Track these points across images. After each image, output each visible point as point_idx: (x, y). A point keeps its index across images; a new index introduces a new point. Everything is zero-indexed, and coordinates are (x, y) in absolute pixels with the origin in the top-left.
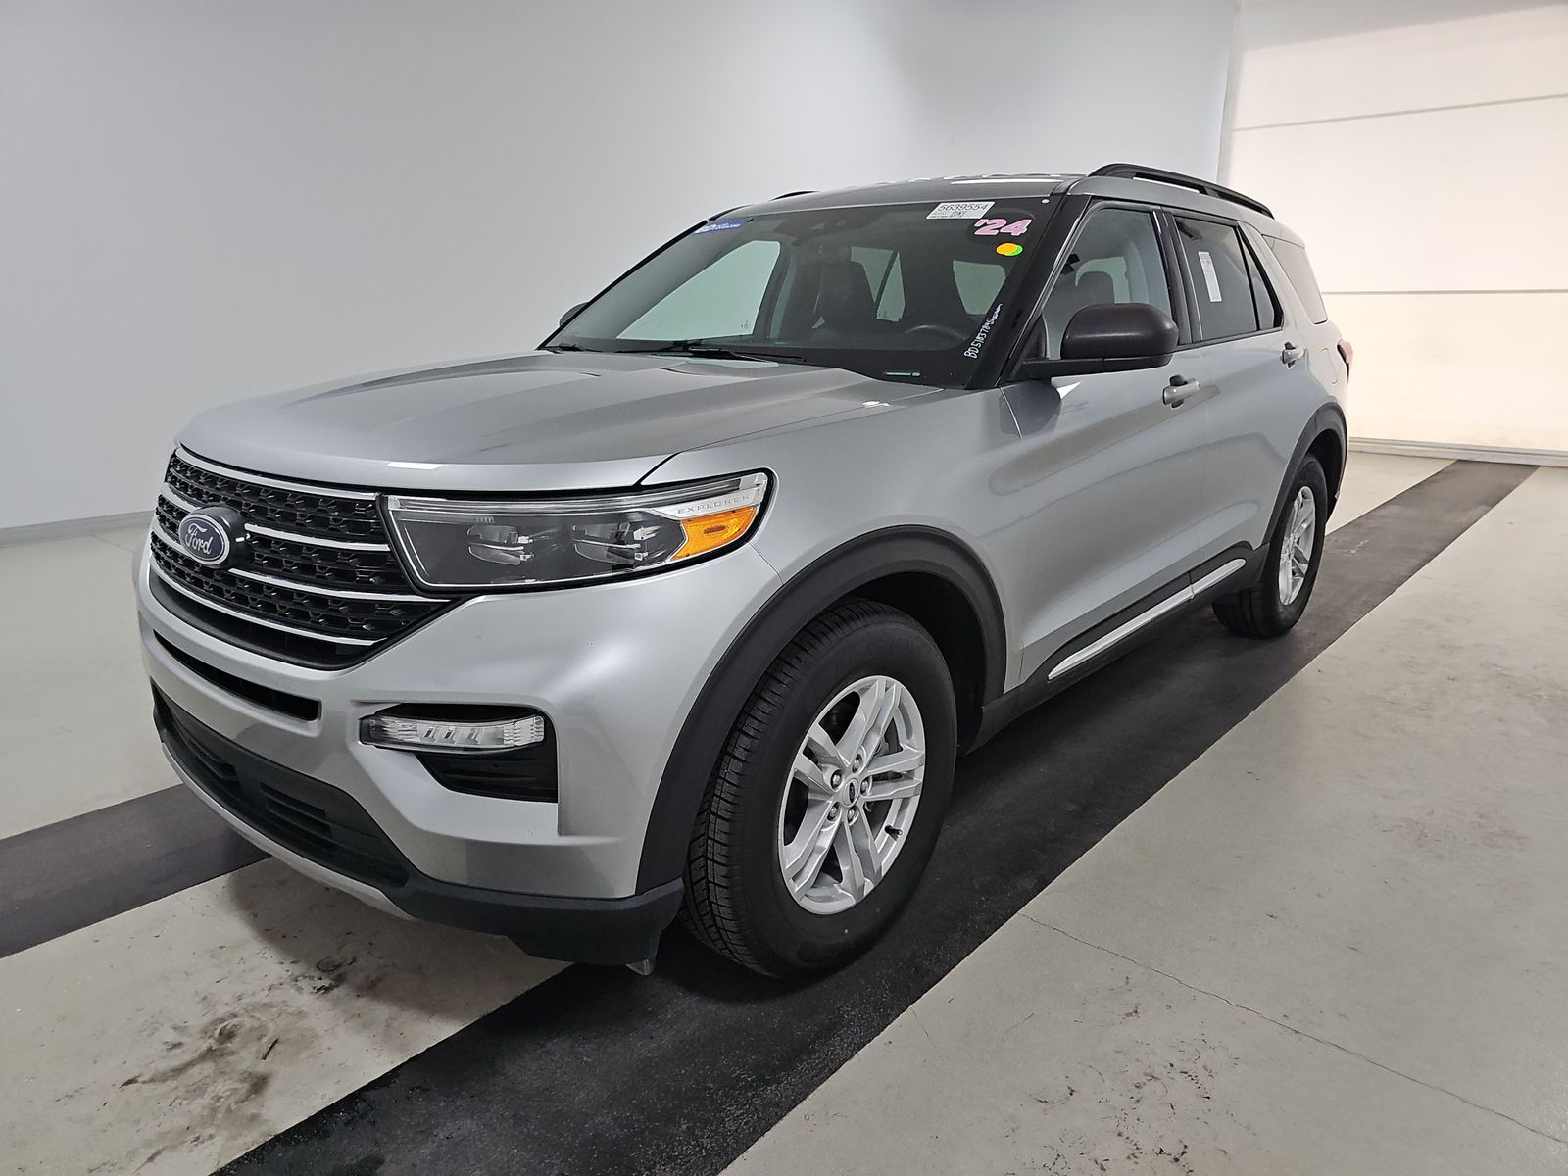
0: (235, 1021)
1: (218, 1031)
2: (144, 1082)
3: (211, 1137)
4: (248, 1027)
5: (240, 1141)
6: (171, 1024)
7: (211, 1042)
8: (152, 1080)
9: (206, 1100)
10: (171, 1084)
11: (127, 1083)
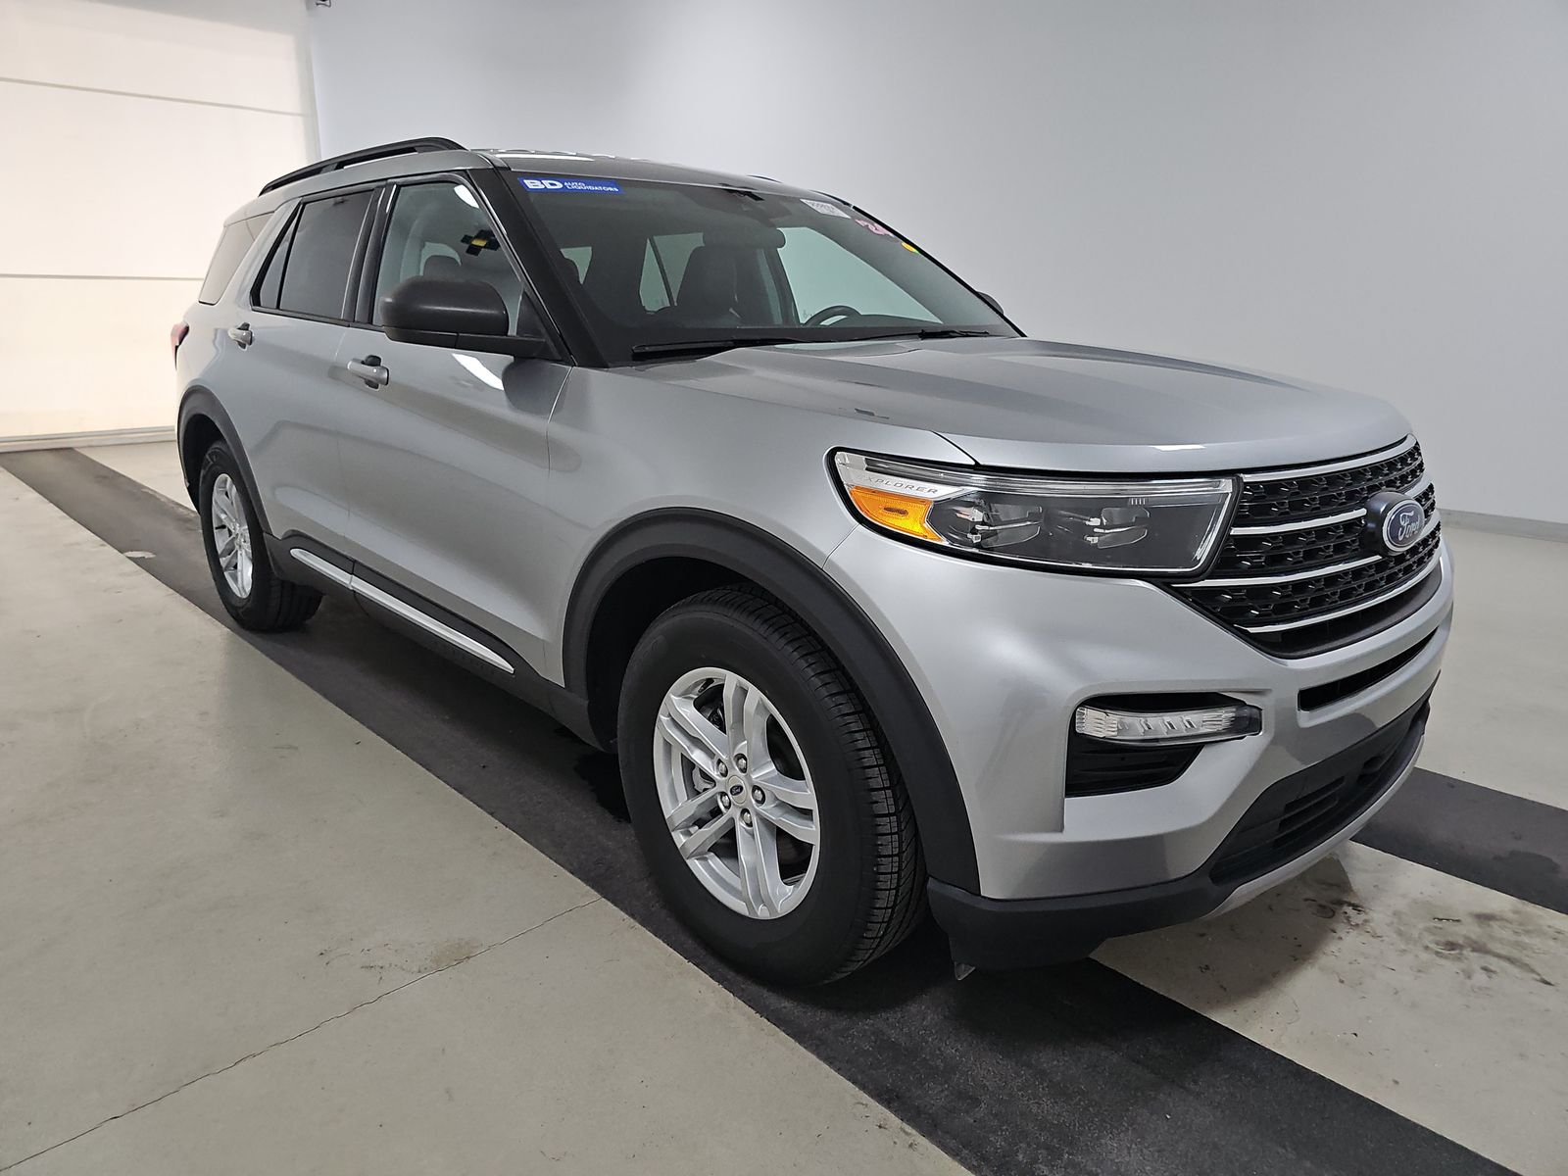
0: (1433, 946)
1: (1453, 952)
2: (1539, 974)
3: (1549, 927)
4: (1432, 937)
5: (1540, 913)
6: (1468, 981)
7: (1467, 952)
8: (1533, 971)
9: (1526, 939)
10: (1527, 960)
11: (1549, 984)
